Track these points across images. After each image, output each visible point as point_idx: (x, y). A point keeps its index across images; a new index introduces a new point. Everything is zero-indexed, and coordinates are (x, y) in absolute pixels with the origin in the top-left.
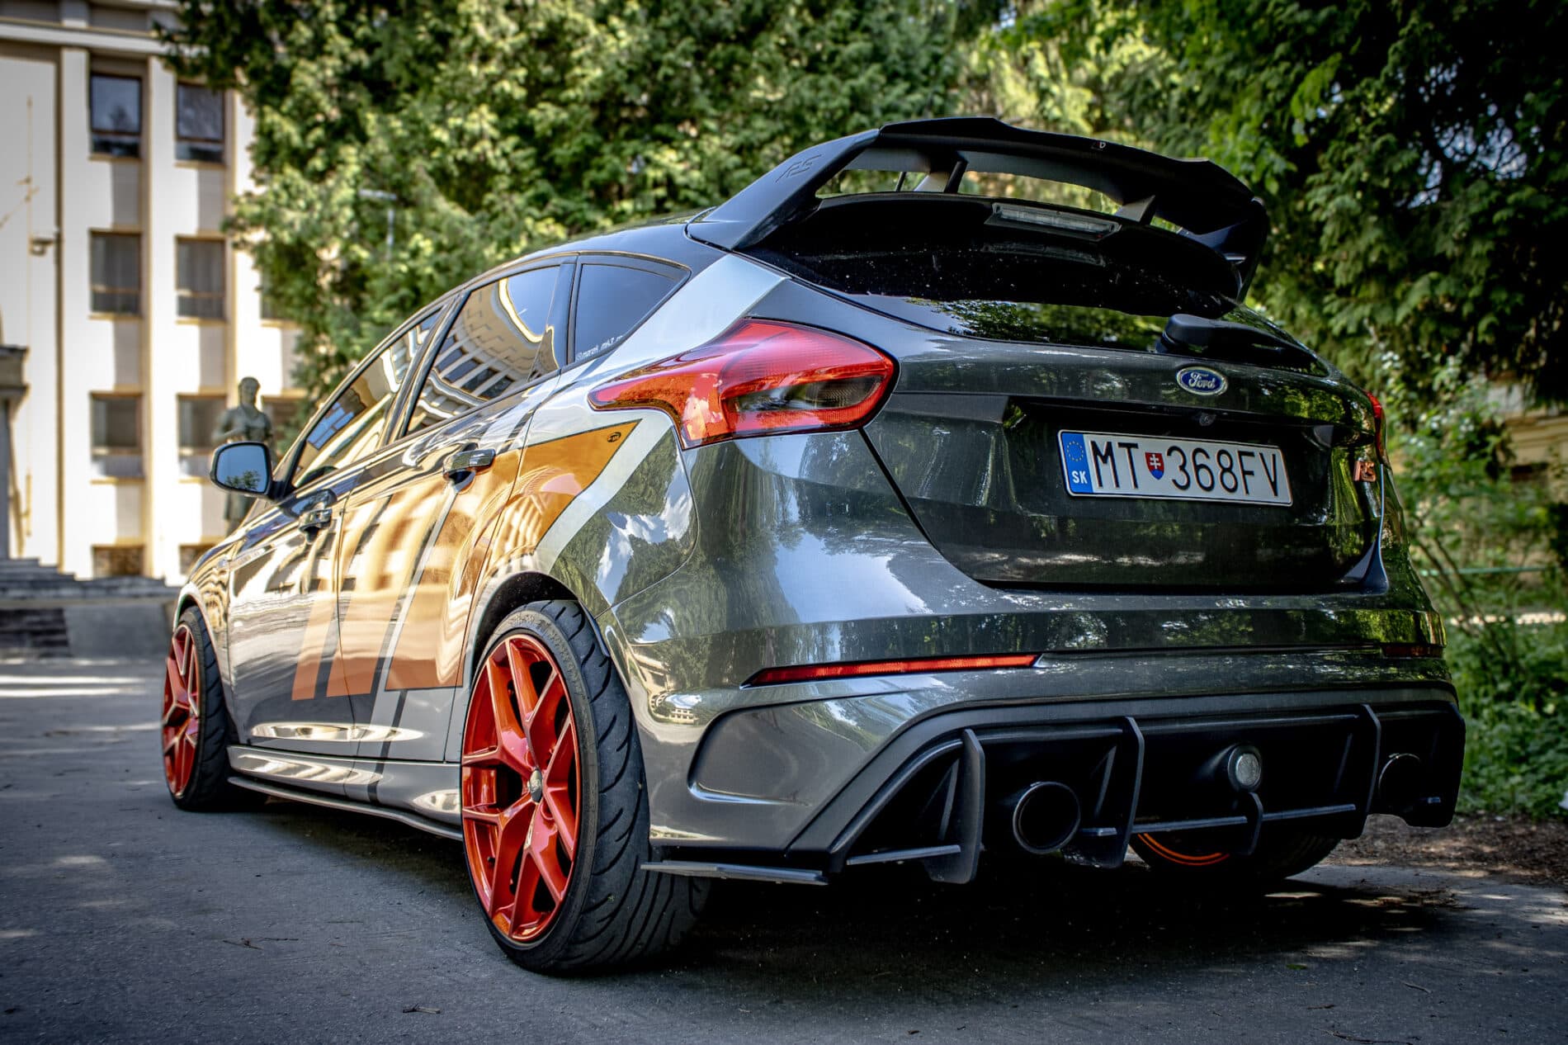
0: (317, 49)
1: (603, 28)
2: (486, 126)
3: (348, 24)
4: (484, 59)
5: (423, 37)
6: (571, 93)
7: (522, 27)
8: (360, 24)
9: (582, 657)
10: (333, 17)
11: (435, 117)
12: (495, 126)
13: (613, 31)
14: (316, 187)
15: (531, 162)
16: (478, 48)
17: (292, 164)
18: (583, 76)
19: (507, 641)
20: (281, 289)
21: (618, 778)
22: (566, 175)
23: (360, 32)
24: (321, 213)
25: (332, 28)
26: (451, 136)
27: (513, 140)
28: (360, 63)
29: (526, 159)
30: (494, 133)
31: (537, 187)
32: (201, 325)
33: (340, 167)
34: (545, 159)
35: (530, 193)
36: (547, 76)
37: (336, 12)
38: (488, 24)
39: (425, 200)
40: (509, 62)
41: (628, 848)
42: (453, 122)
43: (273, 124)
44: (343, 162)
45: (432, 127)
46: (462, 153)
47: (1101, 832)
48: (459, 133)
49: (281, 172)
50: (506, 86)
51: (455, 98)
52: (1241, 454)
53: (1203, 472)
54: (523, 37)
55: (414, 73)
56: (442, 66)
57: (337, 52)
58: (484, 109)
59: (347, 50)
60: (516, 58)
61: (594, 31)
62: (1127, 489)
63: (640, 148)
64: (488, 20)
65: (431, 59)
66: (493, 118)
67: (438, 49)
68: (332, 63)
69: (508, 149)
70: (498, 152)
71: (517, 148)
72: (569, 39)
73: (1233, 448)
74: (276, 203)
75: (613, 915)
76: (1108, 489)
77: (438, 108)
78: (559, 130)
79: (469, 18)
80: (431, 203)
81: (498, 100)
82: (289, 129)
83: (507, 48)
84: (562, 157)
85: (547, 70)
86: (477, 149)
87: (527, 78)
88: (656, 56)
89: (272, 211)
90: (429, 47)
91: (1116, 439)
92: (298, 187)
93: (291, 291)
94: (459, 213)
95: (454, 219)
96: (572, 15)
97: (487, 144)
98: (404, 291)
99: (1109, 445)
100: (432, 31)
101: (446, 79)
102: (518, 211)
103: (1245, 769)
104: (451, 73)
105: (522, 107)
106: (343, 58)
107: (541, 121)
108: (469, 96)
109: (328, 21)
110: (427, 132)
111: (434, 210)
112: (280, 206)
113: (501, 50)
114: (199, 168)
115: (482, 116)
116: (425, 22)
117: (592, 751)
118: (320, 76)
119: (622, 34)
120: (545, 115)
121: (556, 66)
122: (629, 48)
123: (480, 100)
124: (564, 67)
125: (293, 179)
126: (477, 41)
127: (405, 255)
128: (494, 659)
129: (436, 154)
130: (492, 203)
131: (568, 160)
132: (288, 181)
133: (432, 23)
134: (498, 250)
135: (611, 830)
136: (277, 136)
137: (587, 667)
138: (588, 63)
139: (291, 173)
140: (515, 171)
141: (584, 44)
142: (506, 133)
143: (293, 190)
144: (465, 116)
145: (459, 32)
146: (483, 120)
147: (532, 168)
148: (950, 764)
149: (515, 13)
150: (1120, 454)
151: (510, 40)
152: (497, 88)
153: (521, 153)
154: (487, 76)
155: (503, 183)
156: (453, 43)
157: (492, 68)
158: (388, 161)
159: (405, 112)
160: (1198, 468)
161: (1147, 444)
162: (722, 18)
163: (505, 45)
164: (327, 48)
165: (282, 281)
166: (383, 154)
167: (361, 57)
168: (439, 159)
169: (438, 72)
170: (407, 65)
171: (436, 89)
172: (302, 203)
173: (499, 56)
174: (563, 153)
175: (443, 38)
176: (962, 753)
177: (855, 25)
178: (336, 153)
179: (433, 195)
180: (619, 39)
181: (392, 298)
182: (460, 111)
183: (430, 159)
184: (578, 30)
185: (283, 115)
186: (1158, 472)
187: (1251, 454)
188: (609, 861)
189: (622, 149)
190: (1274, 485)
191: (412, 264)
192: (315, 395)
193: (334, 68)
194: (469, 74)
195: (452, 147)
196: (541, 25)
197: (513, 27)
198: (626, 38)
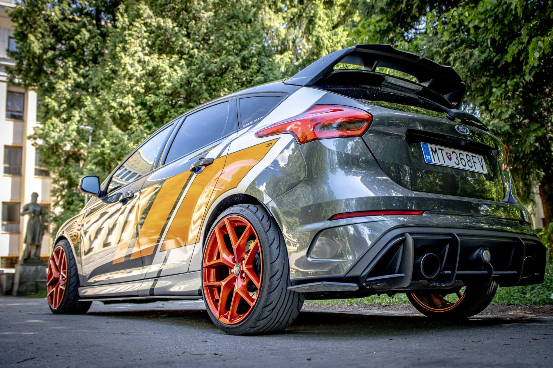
0: (65, 76)
1: (172, 69)
2: (130, 102)
3: (77, 68)
4: (130, 79)
5: (108, 71)
6: (160, 91)
7: (144, 68)
8: (81, 69)
9: (261, 219)
10: (71, 66)
11: (112, 98)
12: (133, 101)
13: (175, 70)
14: (63, 125)
15: (145, 115)
16: (128, 75)
17: (55, 116)
18: (165, 85)
19: (225, 219)
20: (48, 160)
21: (277, 259)
22: (157, 120)
23: (81, 71)
24: (65, 133)
25: (71, 70)
26: (118, 105)
27: (140, 107)
28: (81, 82)
29: (143, 114)
30: (133, 104)
31: (147, 123)
32: (12, 177)
33: (72, 118)
34: (150, 114)
35: (145, 125)
36: (152, 85)
37: (72, 64)
38: (132, 67)
39: (109, 126)
40: (138, 80)
41: (280, 284)
42: (118, 100)
43: (48, 102)
44: (74, 116)
45: (111, 101)
46: (121, 111)
47: (446, 272)
48: (121, 104)
49: (51, 119)
50: (138, 88)
51: (119, 92)
52: (472, 156)
53: (462, 160)
54: (144, 72)
55: (104, 84)
56: (115, 81)
57: (72, 78)
58: (130, 96)
59: (76, 77)
60: (141, 78)
61: (169, 70)
62: (442, 163)
63: (184, 110)
64: (132, 65)
65: (111, 79)
66: (133, 99)
67: (113, 75)
68: (71, 82)
69: (138, 110)
70: (134, 111)
71: (140, 110)
72: (160, 73)
73: (470, 154)
74: (49, 129)
75: (273, 309)
76: (436, 162)
77: (113, 95)
78: (156, 104)
79: (125, 65)
80: (111, 127)
81: (134, 93)
82: (54, 104)
83: (138, 76)
84: (157, 113)
85: (152, 83)
86: (127, 109)
87: (145, 86)
88: (190, 79)
89: (47, 132)
90: (109, 75)
91: (437, 147)
92: (57, 124)
93: (52, 160)
94: (120, 132)
95: (118, 133)
96: (161, 65)
97: (130, 108)
98: (100, 158)
99: (435, 148)
100: (111, 69)
101: (116, 85)
102: (141, 131)
103: (486, 255)
104: (118, 83)
105: (143, 96)
106: (75, 80)
107: (149, 101)
108: (124, 92)
109: (70, 67)
110: (109, 103)
111: (111, 130)
112: (50, 131)
113: (136, 76)
114: (14, 121)
115: (129, 99)
116: (108, 66)
117: (267, 249)
118: (66, 86)
119: (178, 71)
120: (150, 99)
121: (156, 82)
122: (181, 77)
123: (128, 93)
124: (158, 83)
125: (55, 121)
126: (128, 72)
127: (100, 146)
128: (218, 227)
129: (112, 111)
130: (132, 128)
131: (159, 114)
132: (53, 122)
133: (111, 66)
134: (134, 144)
135: (275, 277)
136: (50, 106)
137: (263, 221)
138: (166, 81)
139: (55, 120)
140: (140, 118)
141: (165, 75)
142: (137, 105)
143: (55, 125)
144: (123, 98)
145: (121, 69)
146: (129, 100)
147: (146, 117)
148: (401, 245)
149: (141, 64)
150: (439, 152)
151: (139, 72)
152: (134, 89)
153: (142, 111)
154: (131, 84)
155: (136, 121)
156: (119, 73)
157: (133, 82)
158: (95, 113)
159: (101, 97)
160: (461, 159)
161: (446, 150)
162: (213, 67)
163: (138, 74)
164: (69, 76)
165: (49, 157)
166: (92, 111)
167: (81, 80)
168: (113, 113)
169: (113, 83)
170: (101, 80)
171: (112, 89)
172: (58, 130)
173: (135, 78)
174: (157, 112)
175: (114, 72)
176: (404, 242)
177: (258, 71)
178: (71, 113)
179: (111, 125)
180: (177, 73)
181: (96, 160)
182: (121, 96)
183: (110, 112)
184: (163, 70)
185: (52, 99)
186: (450, 159)
187: (475, 157)
188: (274, 288)
189: (178, 111)
190: (482, 167)
191: (102, 149)
192: (59, 199)
193: (71, 83)
194: (125, 84)
195: (118, 109)
196: (150, 68)
197: (141, 68)
198: (180, 73)
